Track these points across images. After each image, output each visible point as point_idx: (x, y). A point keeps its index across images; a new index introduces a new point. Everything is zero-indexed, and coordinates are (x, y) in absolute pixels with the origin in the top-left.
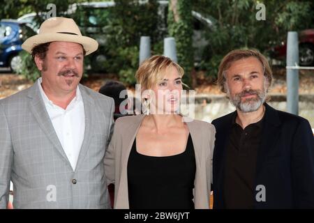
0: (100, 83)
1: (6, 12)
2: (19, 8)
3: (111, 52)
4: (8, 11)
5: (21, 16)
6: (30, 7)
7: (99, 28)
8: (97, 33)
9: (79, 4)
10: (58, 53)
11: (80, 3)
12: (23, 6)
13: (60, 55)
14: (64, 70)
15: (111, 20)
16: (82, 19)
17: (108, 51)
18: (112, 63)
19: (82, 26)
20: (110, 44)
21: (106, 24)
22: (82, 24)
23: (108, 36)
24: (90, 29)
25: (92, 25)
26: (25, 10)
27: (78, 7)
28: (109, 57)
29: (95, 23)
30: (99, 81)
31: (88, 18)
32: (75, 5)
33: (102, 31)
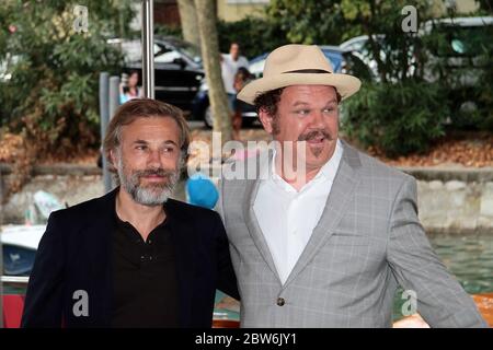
0: (465, 145)
1: (322, 34)
2: (343, 28)
3: (485, 96)
4: (327, 32)
5: (346, 40)
6: (359, 26)
7: (467, 59)
8: (463, 67)
9: (436, 22)
10: (297, 104)
11: (438, 19)
12: (348, 26)
13: (299, 107)
14: (308, 131)
15: (487, 47)
16: (441, 44)
17: (479, 95)
18: (486, 114)
19: (439, 56)
20: (483, 84)
21: (480, 52)
22: (439, 52)
23: (482, 72)
24: (453, 61)
25: (456, 55)
26: (352, 32)
27: (434, 25)
28: (481, 105)
29: (461, 51)
30: (463, 143)
31: (450, 43)
32: (430, 22)
33: (471, 63)
